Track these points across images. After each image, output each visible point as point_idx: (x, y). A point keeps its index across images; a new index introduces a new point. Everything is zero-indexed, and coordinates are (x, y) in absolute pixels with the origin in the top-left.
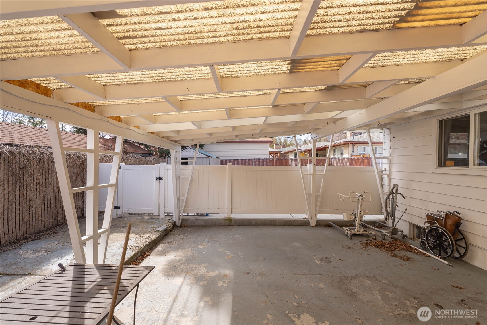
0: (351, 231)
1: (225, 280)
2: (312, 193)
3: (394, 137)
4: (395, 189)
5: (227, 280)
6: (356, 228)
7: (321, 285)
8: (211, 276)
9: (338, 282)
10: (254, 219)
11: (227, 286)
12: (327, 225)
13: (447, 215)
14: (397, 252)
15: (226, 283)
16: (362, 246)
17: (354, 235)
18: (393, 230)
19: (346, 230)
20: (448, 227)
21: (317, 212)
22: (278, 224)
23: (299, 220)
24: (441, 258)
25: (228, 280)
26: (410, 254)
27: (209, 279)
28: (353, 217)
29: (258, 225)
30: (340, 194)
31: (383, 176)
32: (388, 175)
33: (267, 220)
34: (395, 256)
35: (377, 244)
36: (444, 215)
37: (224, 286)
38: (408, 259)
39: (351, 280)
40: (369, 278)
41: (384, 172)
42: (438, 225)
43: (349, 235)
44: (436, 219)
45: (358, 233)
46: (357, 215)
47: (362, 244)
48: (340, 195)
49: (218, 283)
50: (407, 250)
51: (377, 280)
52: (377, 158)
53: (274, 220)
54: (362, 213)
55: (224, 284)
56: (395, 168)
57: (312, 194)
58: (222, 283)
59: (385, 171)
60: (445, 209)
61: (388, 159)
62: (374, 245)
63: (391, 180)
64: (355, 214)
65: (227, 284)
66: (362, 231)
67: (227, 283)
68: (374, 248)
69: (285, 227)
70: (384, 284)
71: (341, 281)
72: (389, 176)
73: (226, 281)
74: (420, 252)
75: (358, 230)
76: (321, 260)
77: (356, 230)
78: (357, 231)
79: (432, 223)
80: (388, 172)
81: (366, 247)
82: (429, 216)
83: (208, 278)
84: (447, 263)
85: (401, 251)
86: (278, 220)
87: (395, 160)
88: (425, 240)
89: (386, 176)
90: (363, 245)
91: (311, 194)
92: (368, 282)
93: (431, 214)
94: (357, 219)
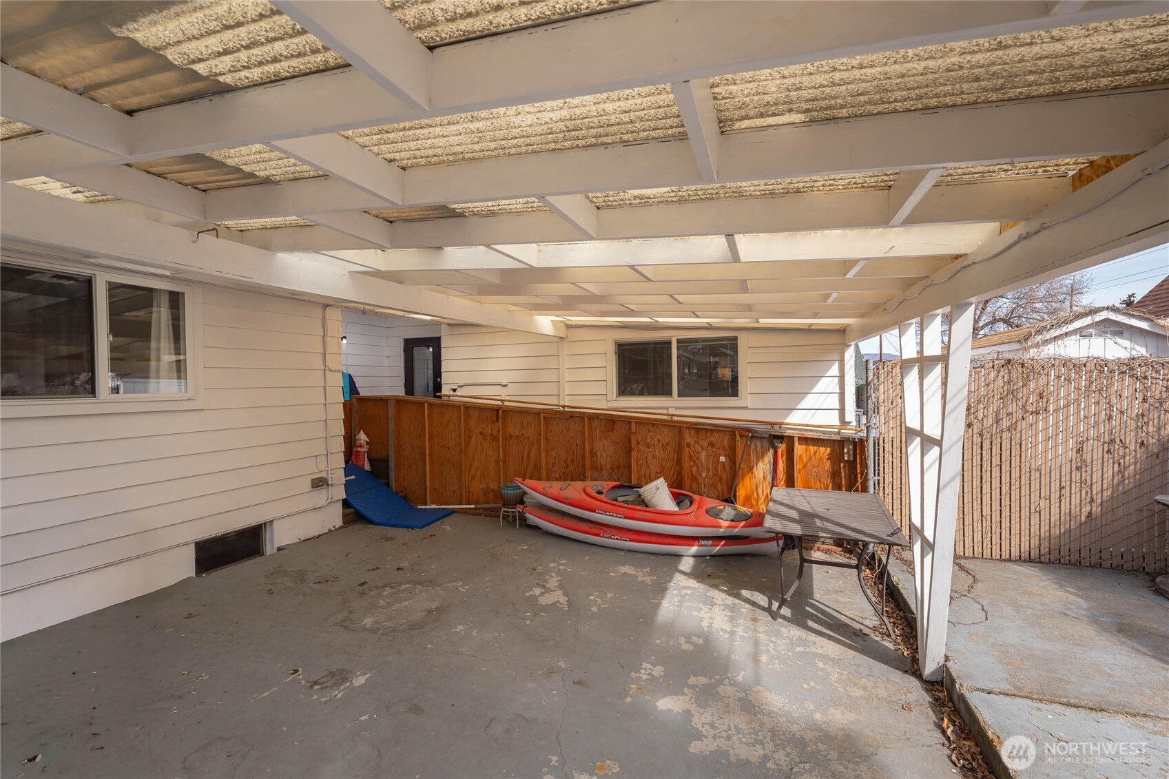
1: (644, 677)
5: (640, 678)
8: (679, 697)
11: (644, 663)
15: (645, 669)
25: (637, 675)
27: (686, 688)
37: (650, 664)
49: (662, 674)
55: (650, 669)
58: (654, 672)
65: (643, 666)
67: (642, 669)
73: (641, 675)
83: (686, 690)
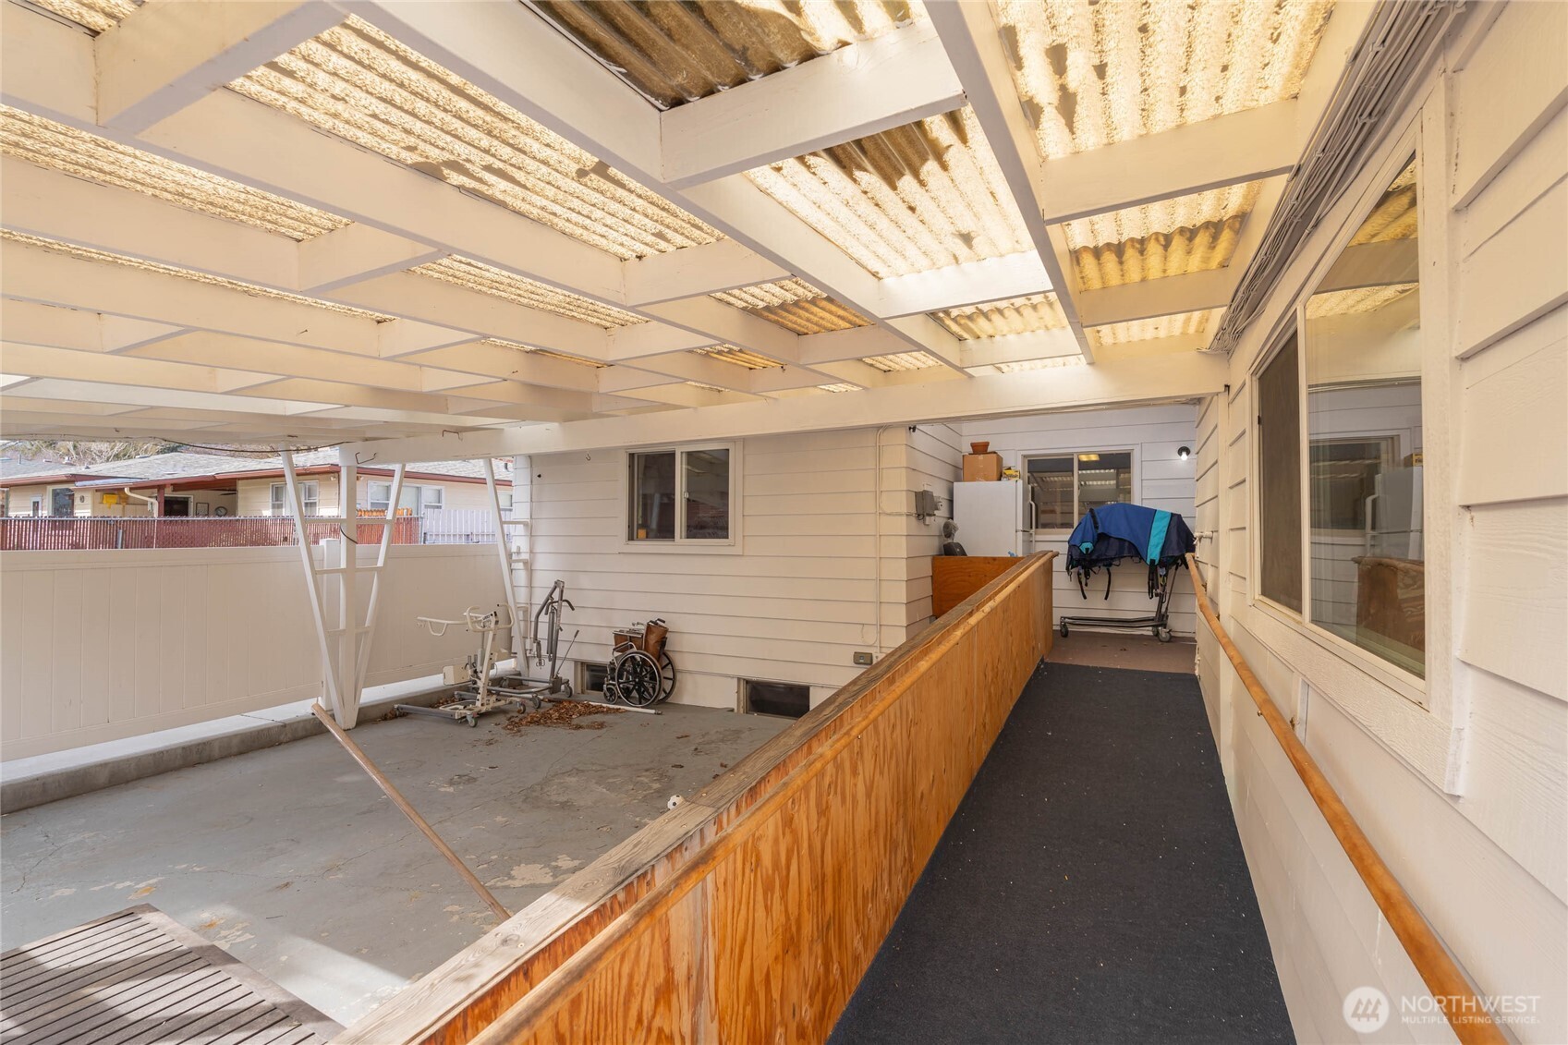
0: (468, 707)
1: (225, 932)
2: (342, 626)
3: (539, 476)
4: (558, 590)
5: (230, 929)
6: (479, 697)
7: (499, 819)
9: (524, 801)
10: (104, 765)
11: (251, 937)
12: (390, 715)
13: (649, 627)
14: (576, 720)
16: (508, 731)
17: (481, 716)
18: (553, 683)
19: (459, 710)
20: (651, 648)
21: (361, 683)
22: (216, 753)
23: (298, 722)
24: (642, 707)
25: (238, 927)
26: (599, 718)
28: (470, 672)
29: (127, 782)
30: (428, 619)
31: (515, 566)
32: (525, 563)
33: (167, 751)
34: (578, 727)
35: (535, 719)
36: (643, 629)
37: (240, 942)
38: (601, 725)
39: (542, 789)
40: (569, 773)
41: (514, 557)
42: (635, 649)
43: (469, 718)
44: (631, 639)
45: (484, 709)
46: (482, 665)
47: (505, 728)
48: (431, 622)
50: (590, 713)
51: (583, 771)
52: (506, 523)
53: (199, 744)
54: (495, 657)
56: (541, 546)
57: (344, 630)
58: (223, 941)
59: (519, 553)
60: (646, 619)
61: (525, 524)
62: (531, 723)
63: (534, 572)
64: (474, 665)
65: (246, 935)
66: (492, 703)
67: (243, 933)
68: (534, 728)
69: (250, 754)
70: (597, 771)
71: (527, 798)
72: (529, 567)
73: (233, 931)
74: (609, 709)
75: (485, 702)
76: (451, 783)
77: (478, 704)
78: (482, 705)
79: (622, 650)
80: (525, 556)
81: (519, 731)
82: (618, 637)
84: (653, 711)
85: (581, 718)
86: (217, 739)
87: (543, 527)
88: (614, 685)
89: (520, 565)
90: (510, 729)
91: (341, 631)
92: (572, 780)
93: (620, 631)
94: (480, 675)
